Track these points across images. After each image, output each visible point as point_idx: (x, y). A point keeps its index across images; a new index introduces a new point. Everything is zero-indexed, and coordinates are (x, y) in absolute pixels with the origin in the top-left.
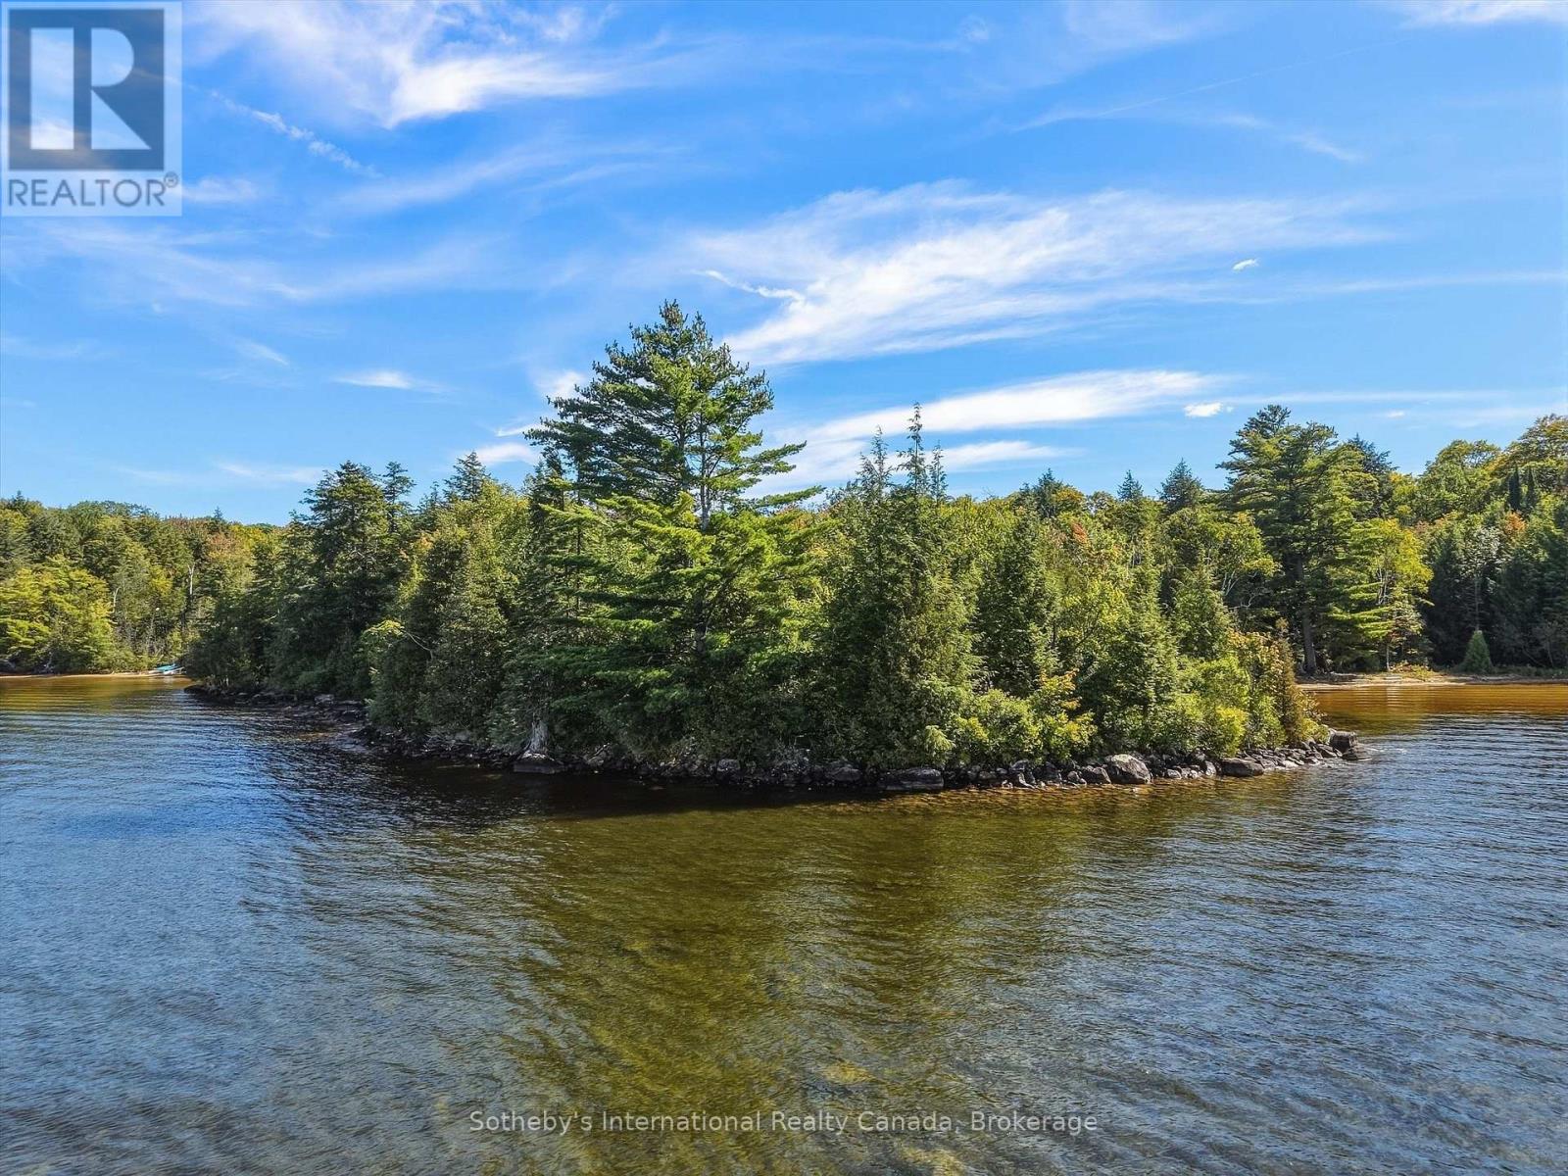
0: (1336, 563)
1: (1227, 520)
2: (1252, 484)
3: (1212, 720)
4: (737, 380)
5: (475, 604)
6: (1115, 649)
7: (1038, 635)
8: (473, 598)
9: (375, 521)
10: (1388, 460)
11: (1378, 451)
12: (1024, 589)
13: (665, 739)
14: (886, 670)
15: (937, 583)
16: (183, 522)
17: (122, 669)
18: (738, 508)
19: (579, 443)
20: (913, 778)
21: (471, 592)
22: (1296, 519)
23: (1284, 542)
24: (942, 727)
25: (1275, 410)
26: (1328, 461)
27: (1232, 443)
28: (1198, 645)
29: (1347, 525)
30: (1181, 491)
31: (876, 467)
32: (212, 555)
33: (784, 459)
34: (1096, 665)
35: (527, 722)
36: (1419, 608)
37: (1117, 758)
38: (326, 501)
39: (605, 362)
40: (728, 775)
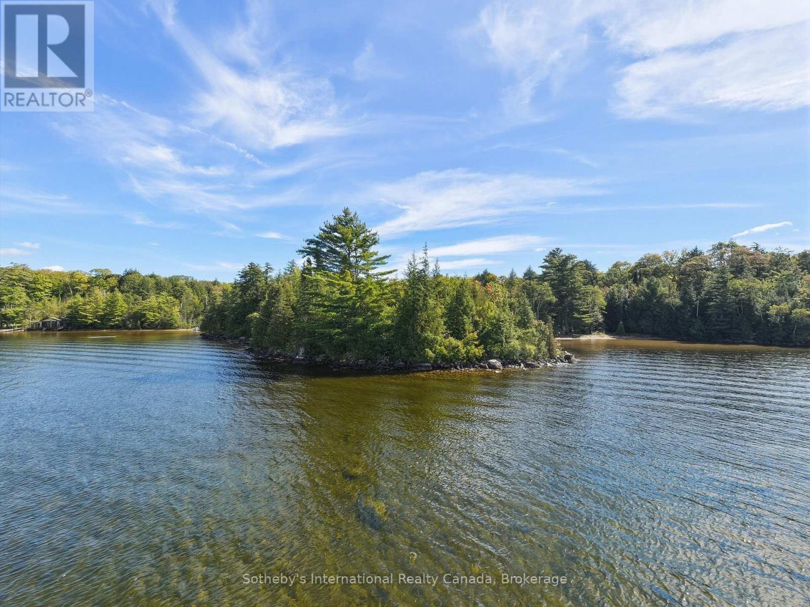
0: (576, 299)
1: (541, 284)
2: (549, 273)
3: (523, 349)
4: (368, 234)
5: (284, 307)
6: (492, 324)
7: (466, 319)
8: (283, 305)
9: (260, 281)
10: (596, 267)
11: (592, 264)
12: (462, 304)
13: (341, 353)
14: (414, 330)
15: (431, 302)
16: (205, 282)
17: (183, 328)
18: (368, 276)
19: (317, 254)
20: (421, 366)
21: (282, 304)
22: (564, 285)
23: (560, 292)
24: (431, 349)
25: (558, 249)
26: (574, 266)
27: (544, 260)
28: (523, 324)
29: (580, 287)
30: (529, 275)
31: (413, 263)
32: (213, 292)
33: (384, 260)
34: (486, 329)
35: (299, 346)
36: (603, 314)
37: (491, 361)
38: (245, 275)
39: (323, 227)
40: (361, 366)
